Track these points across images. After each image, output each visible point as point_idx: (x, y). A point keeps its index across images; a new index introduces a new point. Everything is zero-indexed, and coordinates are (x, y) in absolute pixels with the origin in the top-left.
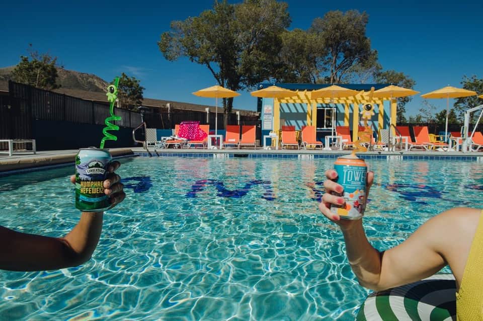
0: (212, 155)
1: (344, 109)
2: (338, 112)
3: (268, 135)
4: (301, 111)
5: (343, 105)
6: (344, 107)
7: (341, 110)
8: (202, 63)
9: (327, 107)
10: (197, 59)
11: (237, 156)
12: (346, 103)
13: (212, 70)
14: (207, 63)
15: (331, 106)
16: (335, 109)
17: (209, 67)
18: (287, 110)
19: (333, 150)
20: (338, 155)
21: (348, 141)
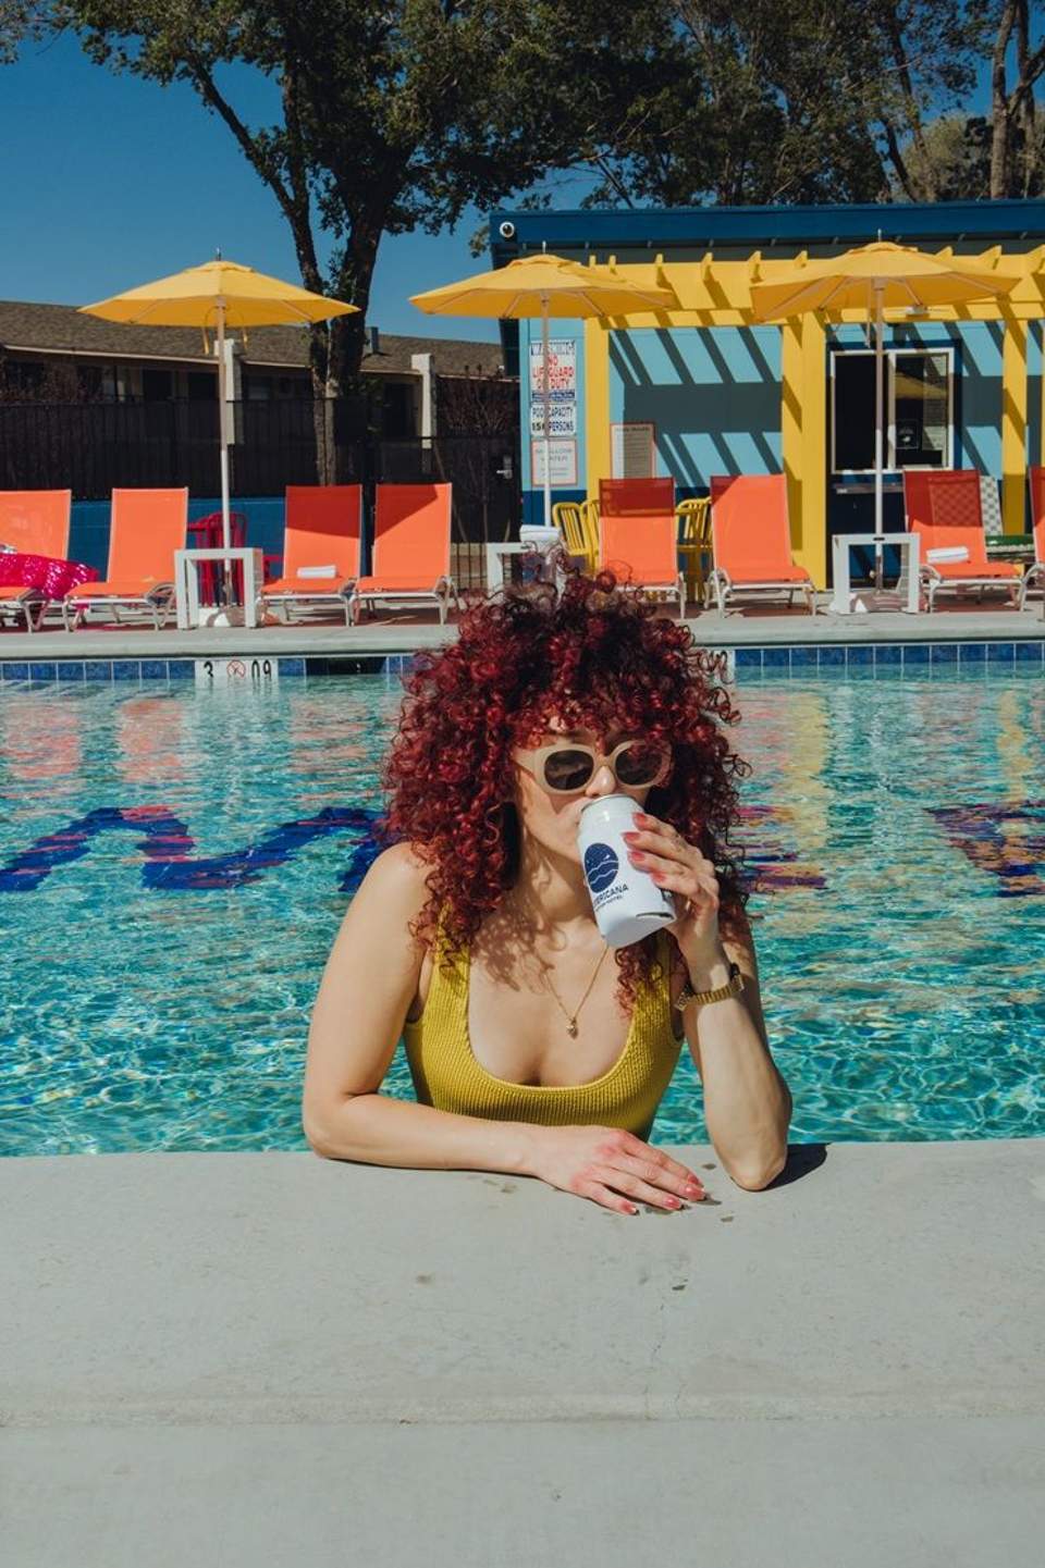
0: (190, 666)
1: (1001, 351)
2: (965, 373)
3: (515, 538)
4: (744, 371)
5: (992, 326)
6: (999, 341)
7: (986, 359)
8: (165, 74)
9: (899, 343)
10: (134, 43)
11: (323, 667)
12: (1012, 321)
13: (228, 115)
14: (200, 71)
15: (925, 336)
16: (951, 351)
17: (212, 96)
18: (663, 373)
19: (870, 612)
20: (864, 648)
21: (966, 557)
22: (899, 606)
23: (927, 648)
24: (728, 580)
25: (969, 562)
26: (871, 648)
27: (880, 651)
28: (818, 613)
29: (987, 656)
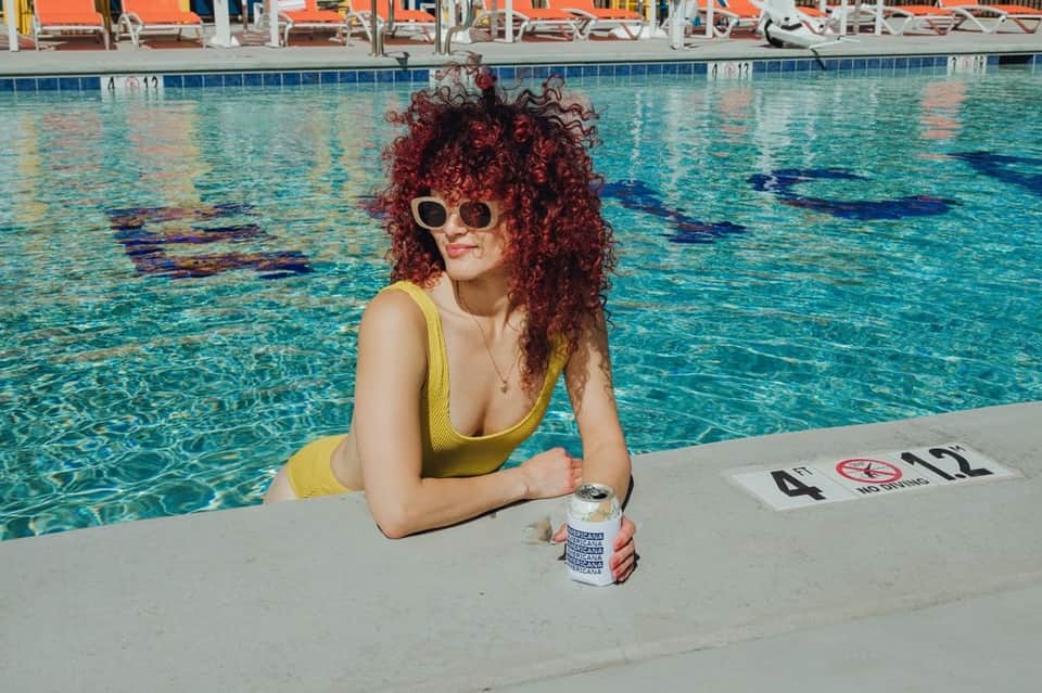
19: (243, 45)
20: (255, 75)
21: (304, 7)
22: (262, 40)
23: (298, 74)
24: (138, 19)
25: (305, 10)
26: (260, 75)
27: (267, 76)
28: (208, 47)
29: (339, 79)
